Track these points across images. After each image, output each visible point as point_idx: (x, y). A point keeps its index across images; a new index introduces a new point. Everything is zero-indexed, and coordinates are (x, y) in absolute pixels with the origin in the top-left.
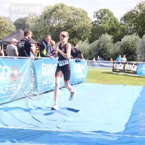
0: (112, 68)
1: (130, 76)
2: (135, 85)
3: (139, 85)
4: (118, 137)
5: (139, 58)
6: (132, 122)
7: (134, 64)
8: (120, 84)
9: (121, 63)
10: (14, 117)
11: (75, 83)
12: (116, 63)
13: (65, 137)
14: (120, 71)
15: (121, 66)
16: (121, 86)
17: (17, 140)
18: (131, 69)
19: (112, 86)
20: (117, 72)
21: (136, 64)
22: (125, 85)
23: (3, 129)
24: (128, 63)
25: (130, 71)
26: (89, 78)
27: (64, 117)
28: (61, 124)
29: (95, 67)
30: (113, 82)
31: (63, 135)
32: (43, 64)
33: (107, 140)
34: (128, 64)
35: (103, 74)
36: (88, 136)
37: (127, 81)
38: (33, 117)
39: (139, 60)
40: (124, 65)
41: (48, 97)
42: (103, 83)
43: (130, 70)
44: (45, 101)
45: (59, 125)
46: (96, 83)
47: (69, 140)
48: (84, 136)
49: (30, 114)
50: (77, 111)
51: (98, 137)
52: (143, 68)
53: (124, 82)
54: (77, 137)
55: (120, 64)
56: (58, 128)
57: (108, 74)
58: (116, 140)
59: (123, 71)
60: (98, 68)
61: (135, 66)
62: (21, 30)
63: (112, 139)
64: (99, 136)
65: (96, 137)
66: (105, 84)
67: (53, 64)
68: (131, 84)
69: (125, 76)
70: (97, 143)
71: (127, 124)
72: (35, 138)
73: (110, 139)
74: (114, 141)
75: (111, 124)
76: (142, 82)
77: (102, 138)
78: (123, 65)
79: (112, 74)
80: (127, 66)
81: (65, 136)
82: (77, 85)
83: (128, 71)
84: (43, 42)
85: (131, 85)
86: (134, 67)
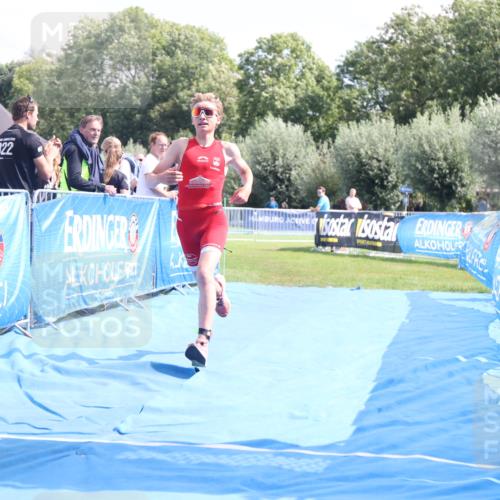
0: (315, 232)
1: (374, 258)
2: (393, 288)
3: (404, 286)
4: (329, 462)
5: (406, 200)
6: (380, 410)
7: (386, 219)
8: (341, 285)
9: (342, 216)
11: (186, 283)
12: (326, 216)
13: (140, 462)
14: (343, 242)
15: (343, 224)
16: (344, 292)
18: (376, 234)
20: (332, 245)
21: (396, 217)
22: (359, 288)
24: (366, 216)
25: (374, 243)
26: (235, 267)
27: (141, 395)
28: (129, 419)
29: (256, 232)
30: (316, 279)
31: (132, 456)
32: (69, 213)
34: (368, 218)
35: (283, 252)
36: (224, 460)
37: (365, 275)
38: (32, 399)
39: (407, 205)
40: (353, 220)
42: (282, 283)
43: (373, 240)
45: (122, 422)
46: (256, 282)
48: (210, 459)
49: (20, 385)
51: (259, 460)
52: (417, 228)
53: (353, 280)
54: (183, 462)
55: (341, 220)
56: (118, 435)
57: (301, 254)
58: (321, 470)
59: (350, 242)
60: (266, 233)
61: (391, 224)
63: (308, 470)
64: (260, 457)
65: (253, 461)
66: (290, 286)
67: (105, 216)
68: (378, 283)
69: (360, 259)
70: (252, 480)
71: (362, 415)
72: (31, 467)
73: (300, 467)
74: (316, 474)
75: (307, 418)
76: (417, 278)
77: (273, 464)
79: (314, 251)
80: (363, 223)
81: (140, 459)
83: (368, 243)
85: (378, 288)
86: (387, 228)
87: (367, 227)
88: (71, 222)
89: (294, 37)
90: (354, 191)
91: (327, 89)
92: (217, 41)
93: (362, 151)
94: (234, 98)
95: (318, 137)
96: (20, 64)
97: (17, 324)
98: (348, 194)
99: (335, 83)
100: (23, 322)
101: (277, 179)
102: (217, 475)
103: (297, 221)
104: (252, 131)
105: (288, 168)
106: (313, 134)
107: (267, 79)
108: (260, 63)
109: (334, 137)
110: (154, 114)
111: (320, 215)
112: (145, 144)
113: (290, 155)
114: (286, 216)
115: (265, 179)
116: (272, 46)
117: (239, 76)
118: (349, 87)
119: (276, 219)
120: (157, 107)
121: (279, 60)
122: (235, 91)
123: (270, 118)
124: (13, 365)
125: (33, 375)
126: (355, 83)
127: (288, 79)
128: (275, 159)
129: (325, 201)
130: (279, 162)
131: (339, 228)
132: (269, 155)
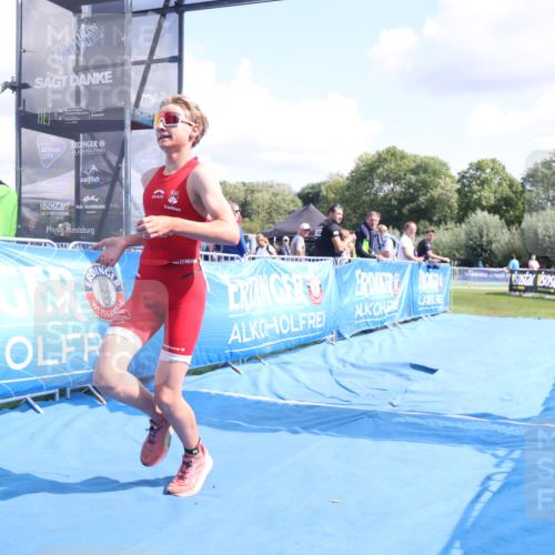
0: (508, 283)
1: (548, 299)
8: (528, 317)
9: (528, 272)
10: (298, 381)
12: (516, 272)
13: (407, 424)
14: (528, 289)
15: (528, 278)
16: (530, 321)
17: (303, 428)
18: (550, 284)
19: (510, 320)
20: (520, 291)
22: (540, 318)
23: (275, 404)
24: (543, 272)
25: (548, 290)
27: (406, 383)
28: (399, 397)
29: (470, 283)
30: (511, 312)
31: (402, 420)
32: (359, 271)
33: (503, 434)
34: (545, 274)
35: (488, 296)
36: (459, 425)
37: (544, 311)
38: (338, 383)
40: (534, 275)
41: (370, 342)
42: (488, 315)
43: (548, 288)
44: (363, 351)
45: (394, 399)
46: (472, 314)
47: (418, 431)
48: (450, 424)
49: (332, 375)
50: (432, 371)
51: (481, 426)
53: (535, 313)
54: (433, 425)
55: (527, 275)
56: (392, 407)
57: (497, 297)
58: (523, 434)
59: (534, 289)
60: (477, 283)
62: (312, 207)
63: (514, 433)
64: (482, 424)
65: (477, 427)
66: (495, 317)
67: (380, 273)
68: (552, 315)
69: (539, 300)
70: (478, 438)
71: (547, 400)
72: (342, 424)
73: (509, 431)
74: (519, 436)
75: (511, 400)
77: (492, 429)
78: (532, 277)
79: (509, 295)
80: (541, 277)
81: (407, 422)
82: (432, 318)
83: (545, 290)
84: (363, 227)
85: (552, 319)
87: (544, 280)
88: (360, 276)
89: (494, 161)
90: (534, 257)
91: (515, 193)
92: (444, 165)
93: (540, 231)
94: (454, 199)
95: (509, 223)
96: (324, 184)
97: (327, 337)
98: (530, 258)
99: (520, 189)
100: (331, 336)
101: (483, 250)
102: (456, 434)
103: (496, 276)
104: (466, 220)
105: (490, 243)
106: (506, 221)
107: (476, 187)
108: (471, 177)
109: (520, 223)
110: (405, 210)
111: (512, 272)
112: (400, 229)
113: (491, 235)
114: (489, 273)
115: (475, 249)
116: (479, 167)
117: (459, 186)
118: (530, 191)
119: (482, 275)
120: (407, 207)
121: (483, 175)
122: (456, 196)
123: (479, 211)
124: (326, 362)
125: (338, 368)
126: (533, 189)
127: (490, 187)
128: (482, 237)
129: (515, 263)
130: (485, 239)
131: (525, 280)
132: (477, 235)
